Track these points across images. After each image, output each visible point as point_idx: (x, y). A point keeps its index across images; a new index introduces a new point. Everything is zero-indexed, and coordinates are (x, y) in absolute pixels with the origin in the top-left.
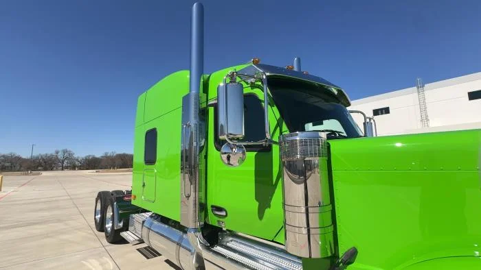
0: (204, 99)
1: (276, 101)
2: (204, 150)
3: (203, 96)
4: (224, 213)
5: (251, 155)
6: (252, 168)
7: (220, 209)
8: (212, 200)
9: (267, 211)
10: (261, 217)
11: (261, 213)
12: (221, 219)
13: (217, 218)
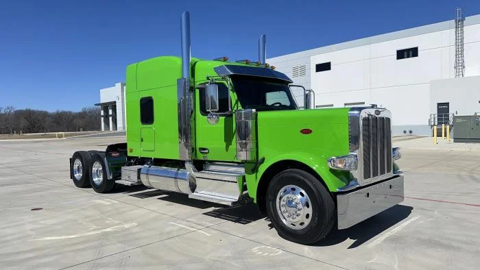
0: (192, 81)
1: (235, 89)
2: (194, 114)
3: (192, 80)
4: (207, 151)
5: (222, 119)
6: (223, 125)
7: (205, 149)
8: (199, 145)
9: (230, 147)
10: (227, 150)
11: (227, 149)
12: (205, 155)
13: (202, 155)
